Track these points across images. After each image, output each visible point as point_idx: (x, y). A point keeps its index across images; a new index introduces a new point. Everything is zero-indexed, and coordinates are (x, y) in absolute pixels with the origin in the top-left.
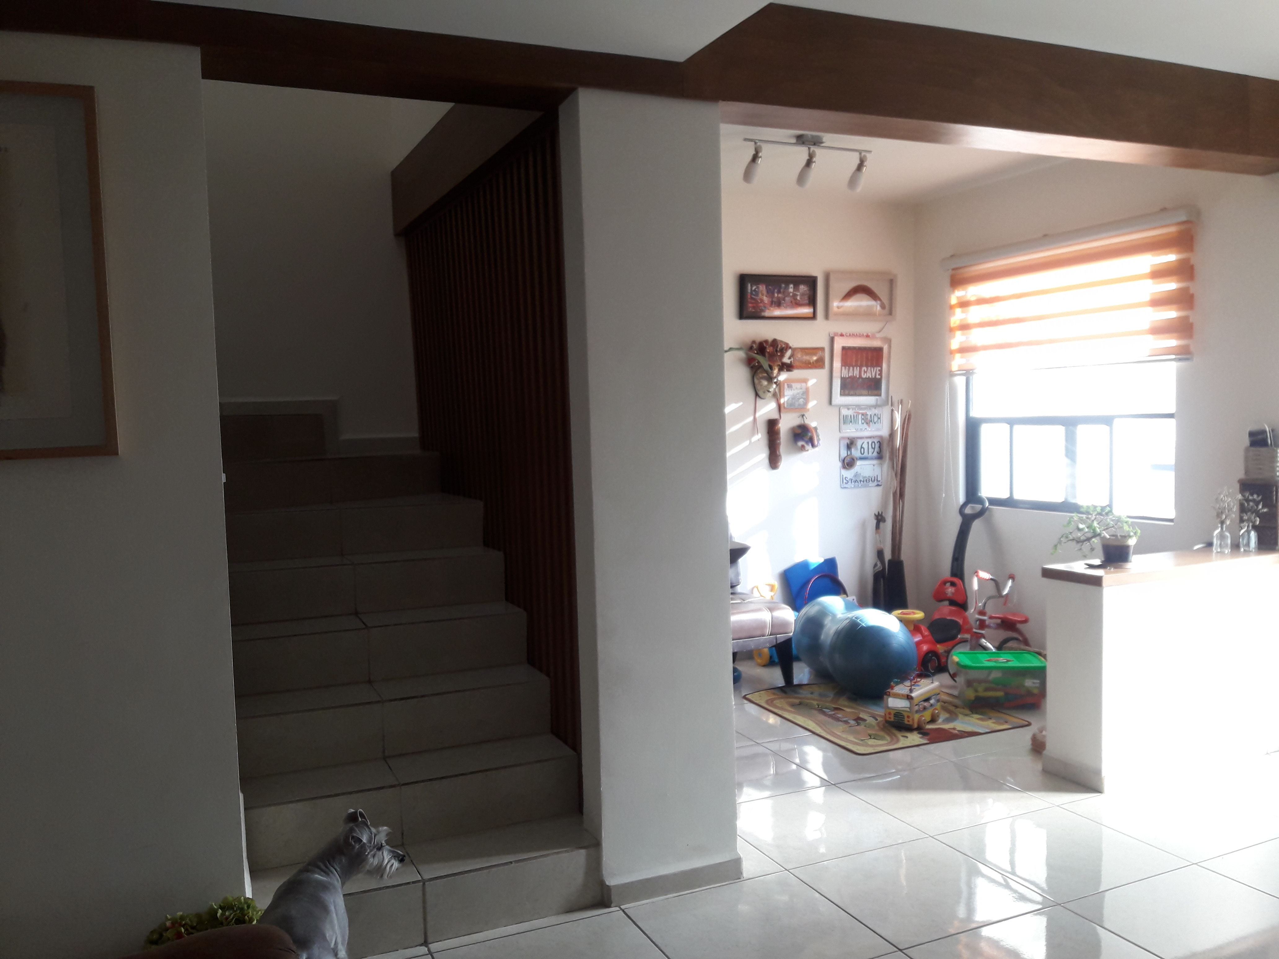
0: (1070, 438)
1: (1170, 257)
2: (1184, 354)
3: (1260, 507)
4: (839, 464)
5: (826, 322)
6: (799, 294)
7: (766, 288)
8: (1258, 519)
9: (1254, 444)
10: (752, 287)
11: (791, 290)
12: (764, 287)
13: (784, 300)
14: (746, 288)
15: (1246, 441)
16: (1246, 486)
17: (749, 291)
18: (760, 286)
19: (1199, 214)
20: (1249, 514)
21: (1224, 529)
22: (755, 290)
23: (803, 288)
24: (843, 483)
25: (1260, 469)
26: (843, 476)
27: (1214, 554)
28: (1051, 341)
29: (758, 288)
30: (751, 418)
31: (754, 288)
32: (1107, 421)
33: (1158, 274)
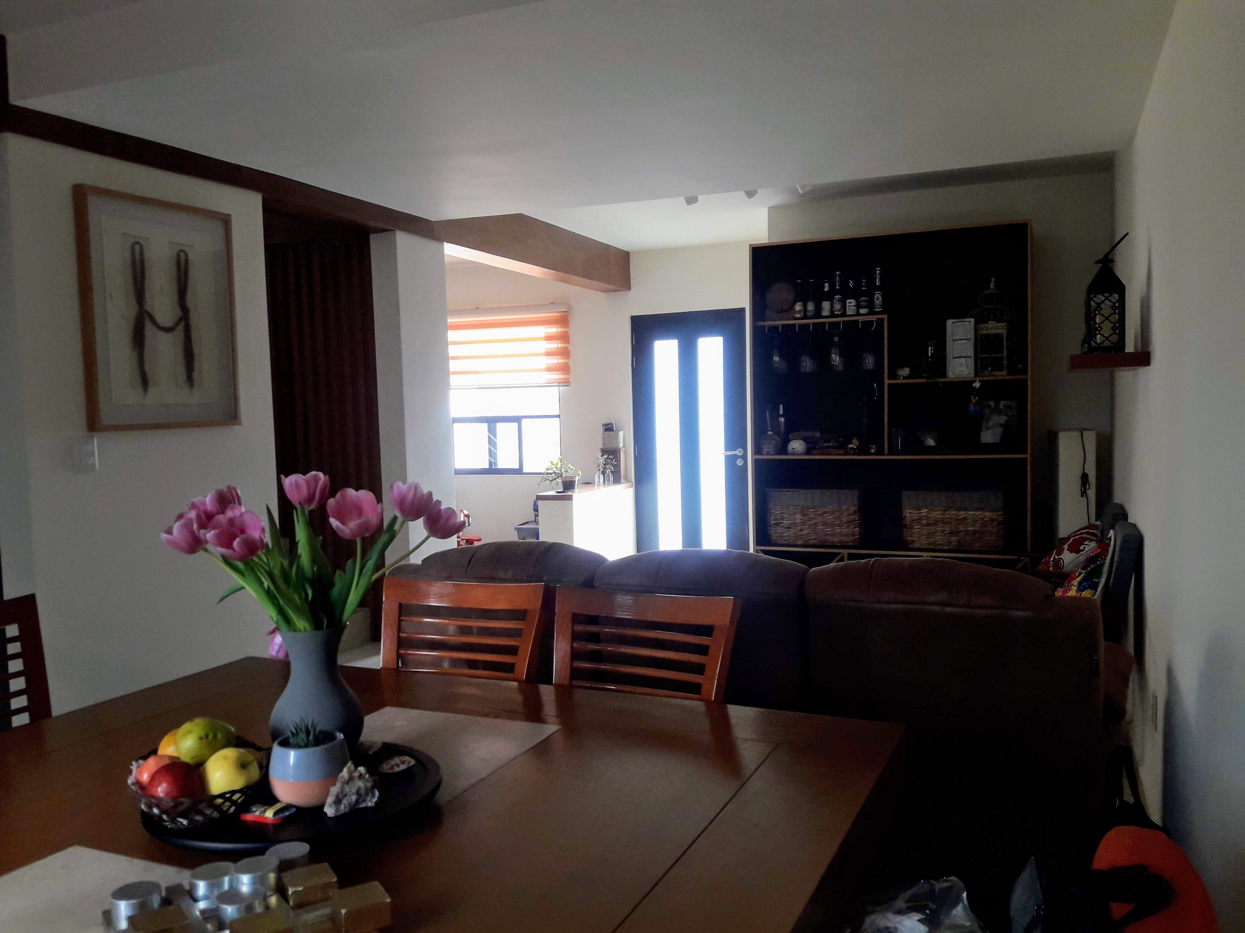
0: (492, 431)
1: (553, 330)
2: (566, 383)
3: (614, 461)
8: (613, 468)
9: (606, 430)
15: (601, 429)
16: (604, 452)
19: (570, 307)
20: (609, 465)
21: (600, 473)
25: (610, 442)
27: (596, 486)
28: (476, 372)
32: (517, 420)
33: (549, 338)
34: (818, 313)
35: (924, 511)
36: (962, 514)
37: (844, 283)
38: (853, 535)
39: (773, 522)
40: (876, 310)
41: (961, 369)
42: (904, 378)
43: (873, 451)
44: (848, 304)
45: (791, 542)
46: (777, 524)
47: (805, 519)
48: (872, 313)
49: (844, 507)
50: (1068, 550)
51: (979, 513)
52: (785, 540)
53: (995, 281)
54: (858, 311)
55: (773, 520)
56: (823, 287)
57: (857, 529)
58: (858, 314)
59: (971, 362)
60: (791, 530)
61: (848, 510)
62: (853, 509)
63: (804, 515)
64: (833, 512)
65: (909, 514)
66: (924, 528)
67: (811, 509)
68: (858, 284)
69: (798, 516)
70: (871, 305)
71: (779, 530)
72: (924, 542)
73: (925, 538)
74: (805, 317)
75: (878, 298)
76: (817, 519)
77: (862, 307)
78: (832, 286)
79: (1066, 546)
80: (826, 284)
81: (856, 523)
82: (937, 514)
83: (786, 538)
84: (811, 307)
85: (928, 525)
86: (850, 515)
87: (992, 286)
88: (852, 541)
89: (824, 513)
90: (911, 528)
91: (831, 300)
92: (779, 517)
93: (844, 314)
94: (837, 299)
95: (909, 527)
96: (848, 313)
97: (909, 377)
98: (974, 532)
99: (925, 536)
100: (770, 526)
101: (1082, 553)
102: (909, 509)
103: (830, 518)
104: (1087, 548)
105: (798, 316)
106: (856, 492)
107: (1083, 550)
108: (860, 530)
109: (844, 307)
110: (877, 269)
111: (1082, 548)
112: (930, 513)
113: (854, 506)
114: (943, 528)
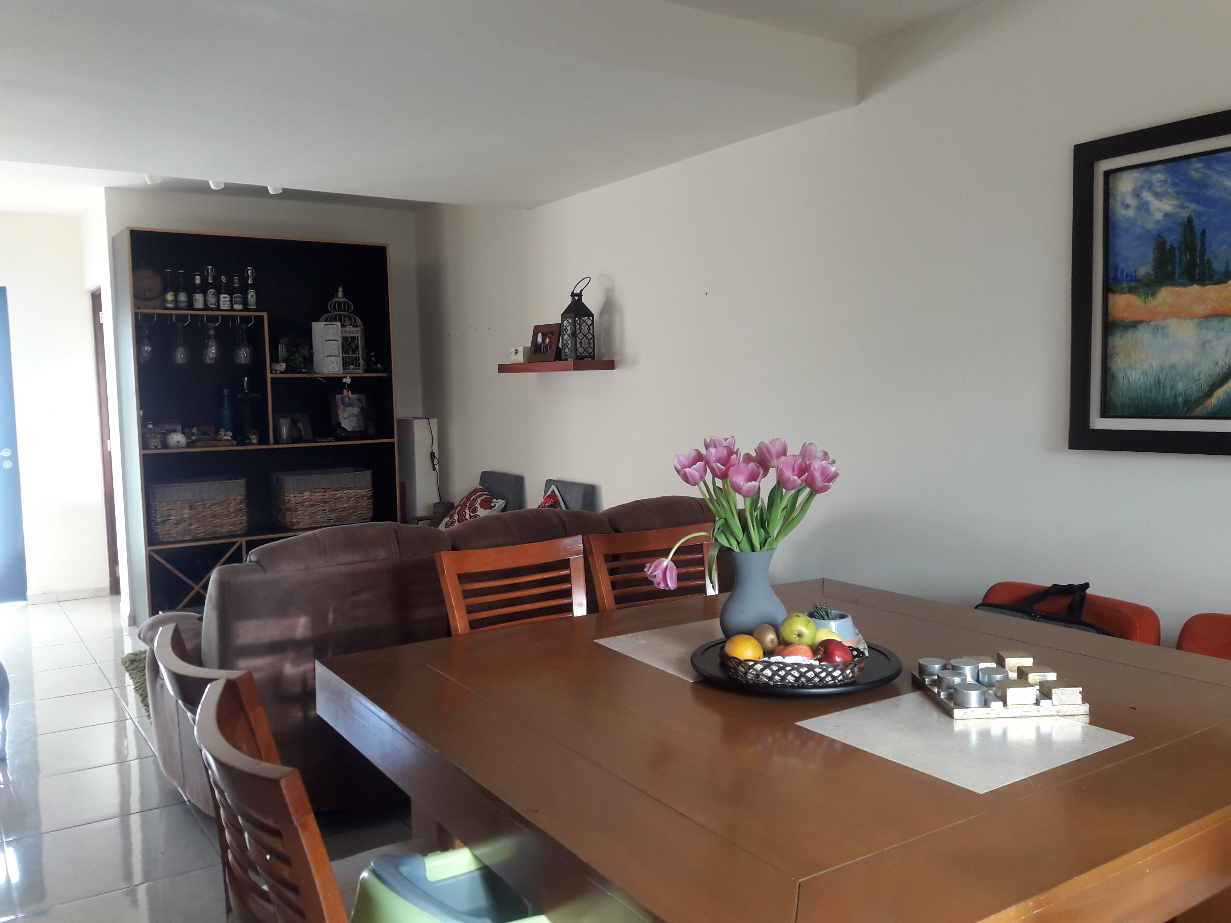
34: (190, 305)
35: (307, 494)
36: (339, 494)
37: (216, 278)
38: (241, 523)
39: (159, 520)
40: (249, 307)
41: (333, 366)
42: (281, 373)
43: (254, 441)
44: (222, 299)
45: (179, 538)
46: (163, 522)
47: (193, 512)
48: (245, 309)
49: (232, 498)
50: (481, 507)
51: (352, 491)
52: (173, 537)
53: (343, 291)
54: (232, 306)
55: (159, 518)
56: (194, 280)
57: (244, 517)
58: (232, 309)
59: (340, 360)
60: (179, 526)
61: (235, 500)
62: (240, 498)
63: (191, 507)
64: (221, 503)
65: (292, 497)
66: (307, 509)
67: (198, 502)
68: (230, 280)
69: (186, 511)
70: (245, 302)
71: (166, 528)
72: (307, 521)
73: (309, 518)
74: (176, 308)
75: (252, 296)
76: (207, 511)
77: (236, 303)
78: (204, 279)
79: (477, 505)
80: (198, 277)
81: (243, 512)
82: (318, 495)
83: (174, 535)
84: (183, 297)
85: (311, 506)
86: (238, 504)
87: (340, 294)
88: (240, 530)
89: (212, 505)
90: (296, 511)
91: (204, 293)
92: (165, 513)
93: (218, 309)
94: (212, 293)
95: (293, 509)
96: (222, 308)
97: (285, 372)
98: (350, 508)
99: (308, 517)
100: (156, 524)
101: (494, 508)
102: (293, 493)
103: (217, 509)
104: (497, 504)
105: (170, 306)
106: (243, 481)
107: (495, 506)
108: (246, 518)
109: (218, 301)
110: (249, 268)
111: (493, 504)
112: (311, 496)
113: (241, 495)
114: (323, 508)
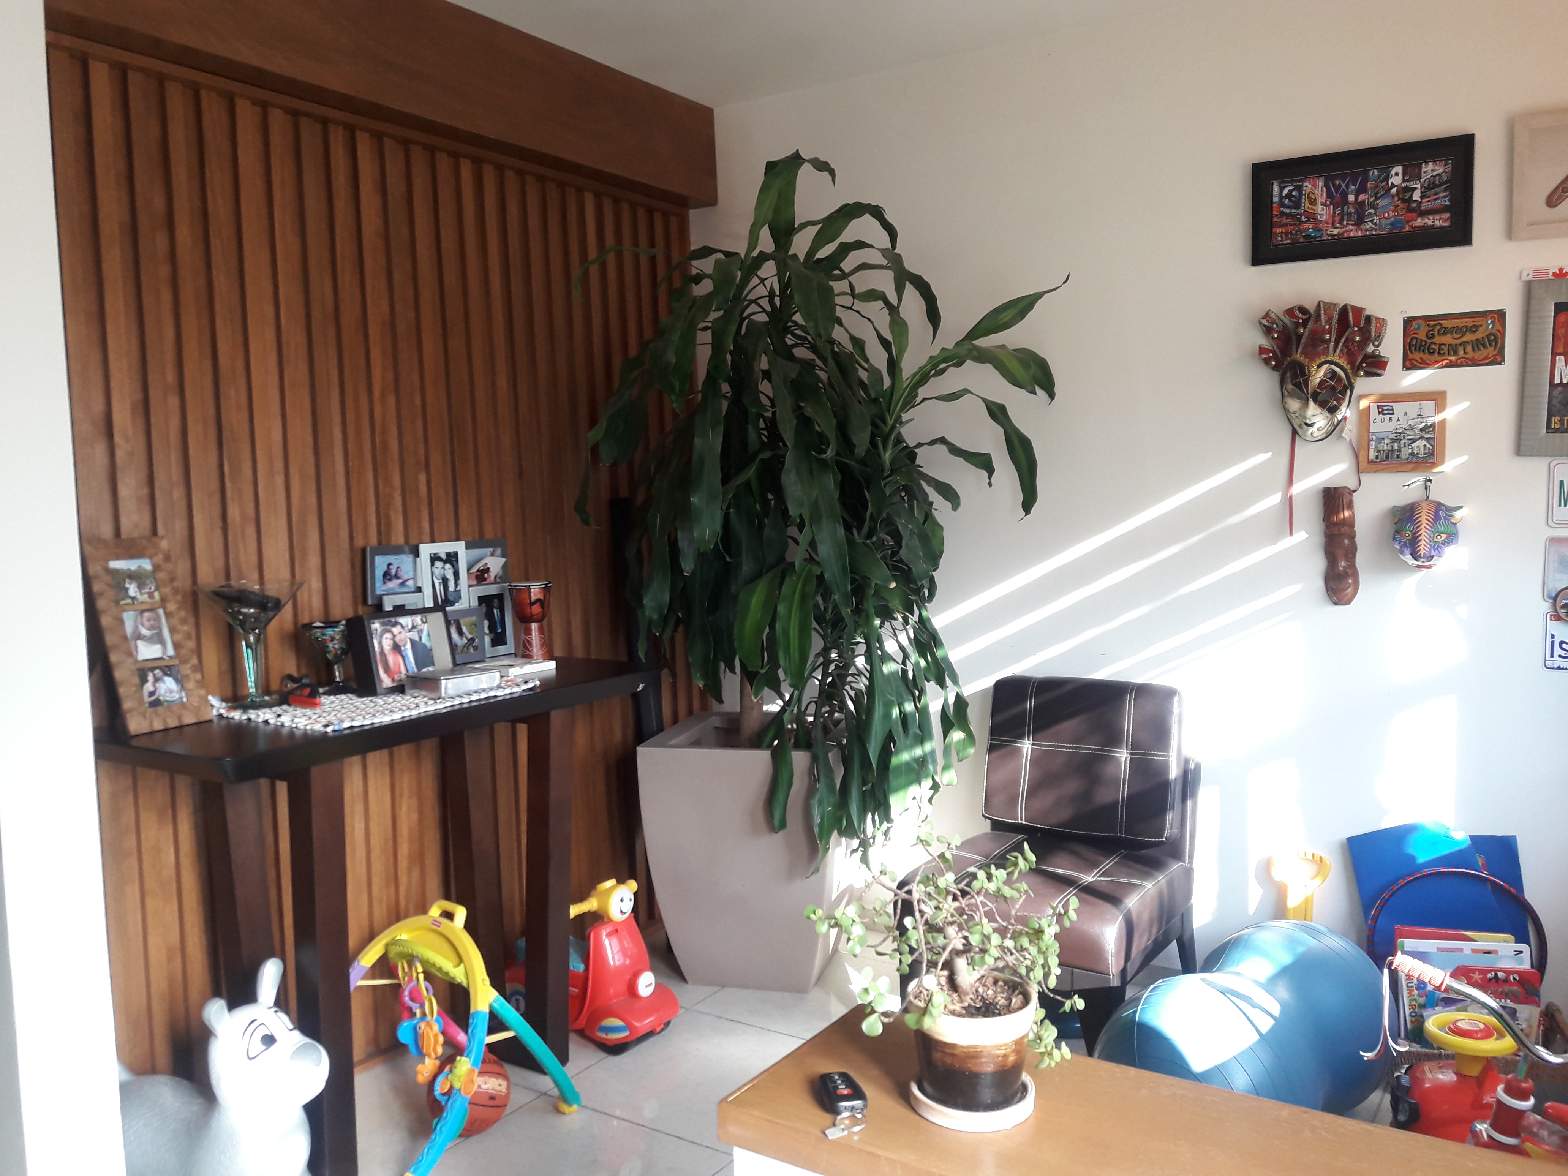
4: (1546, 607)
5: (1511, 245)
6: (1419, 186)
7: (1326, 185)
10: (1282, 189)
11: (1396, 180)
12: (1320, 183)
13: (1375, 208)
14: (1269, 194)
17: (1276, 199)
18: (1308, 186)
22: (1289, 195)
23: (1431, 169)
24: (1552, 656)
26: (1553, 636)
29: (1299, 189)
30: (1276, 498)
31: (1285, 192)
